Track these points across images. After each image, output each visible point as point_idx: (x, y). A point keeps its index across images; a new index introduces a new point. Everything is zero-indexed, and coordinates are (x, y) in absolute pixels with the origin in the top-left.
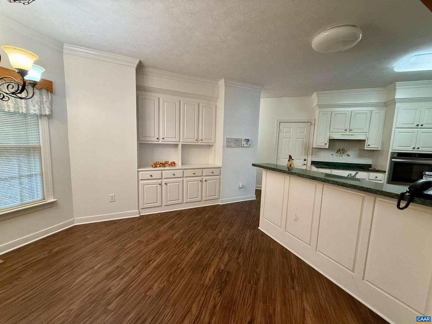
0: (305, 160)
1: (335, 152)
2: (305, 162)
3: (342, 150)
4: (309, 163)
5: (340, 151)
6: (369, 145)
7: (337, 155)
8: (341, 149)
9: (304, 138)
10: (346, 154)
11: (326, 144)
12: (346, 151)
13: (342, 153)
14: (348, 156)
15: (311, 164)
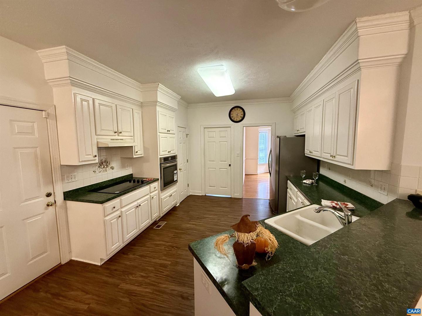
0: (49, 195)
1: (97, 167)
2: (51, 199)
3: (105, 161)
4: (60, 198)
5: (103, 163)
6: (137, 152)
7: (101, 170)
8: (103, 161)
9: (37, 147)
10: (110, 166)
11: (96, 156)
12: (109, 163)
13: (105, 167)
14: (112, 168)
15: (65, 199)
